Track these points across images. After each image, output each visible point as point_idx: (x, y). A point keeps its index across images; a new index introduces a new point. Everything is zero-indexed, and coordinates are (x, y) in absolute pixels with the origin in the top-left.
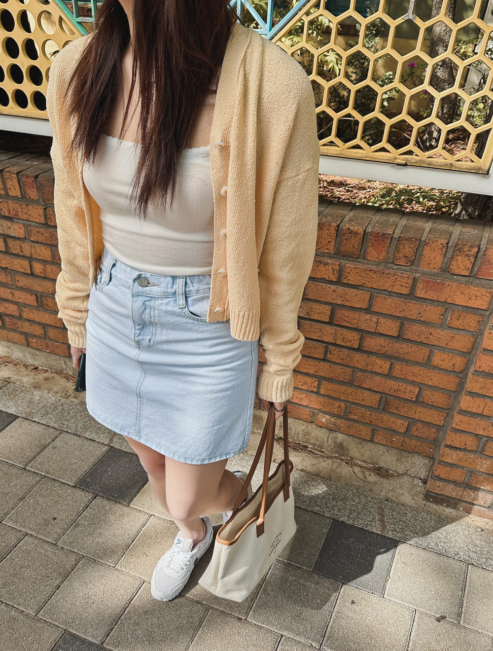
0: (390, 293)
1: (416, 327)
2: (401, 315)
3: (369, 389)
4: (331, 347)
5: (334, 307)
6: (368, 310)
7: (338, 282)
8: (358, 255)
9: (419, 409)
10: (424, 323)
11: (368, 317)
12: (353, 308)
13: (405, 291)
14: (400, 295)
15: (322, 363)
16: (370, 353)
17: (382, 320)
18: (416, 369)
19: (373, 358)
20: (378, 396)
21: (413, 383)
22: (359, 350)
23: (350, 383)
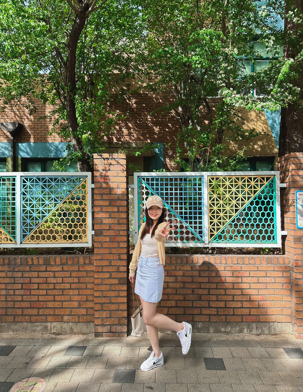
0: (75, 271)
1: (82, 278)
2: (78, 276)
3: (75, 301)
4: (64, 290)
5: (63, 278)
6: (70, 277)
7: (63, 271)
8: (66, 264)
9: (88, 303)
10: (83, 277)
11: (71, 278)
12: (67, 277)
13: (77, 270)
14: (77, 271)
15: (62, 296)
16: (73, 289)
17: (74, 279)
18: (84, 290)
19: (74, 290)
20: (78, 302)
21: (85, 295)
22: (70, 289)
23: (70, 301)
